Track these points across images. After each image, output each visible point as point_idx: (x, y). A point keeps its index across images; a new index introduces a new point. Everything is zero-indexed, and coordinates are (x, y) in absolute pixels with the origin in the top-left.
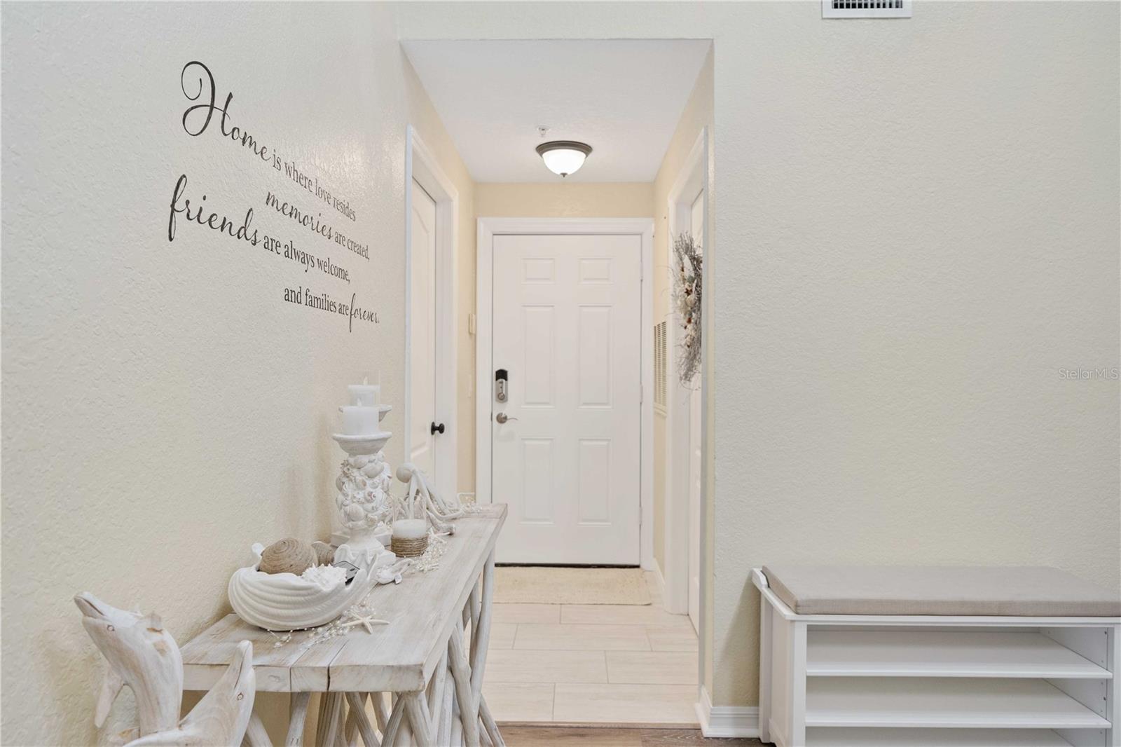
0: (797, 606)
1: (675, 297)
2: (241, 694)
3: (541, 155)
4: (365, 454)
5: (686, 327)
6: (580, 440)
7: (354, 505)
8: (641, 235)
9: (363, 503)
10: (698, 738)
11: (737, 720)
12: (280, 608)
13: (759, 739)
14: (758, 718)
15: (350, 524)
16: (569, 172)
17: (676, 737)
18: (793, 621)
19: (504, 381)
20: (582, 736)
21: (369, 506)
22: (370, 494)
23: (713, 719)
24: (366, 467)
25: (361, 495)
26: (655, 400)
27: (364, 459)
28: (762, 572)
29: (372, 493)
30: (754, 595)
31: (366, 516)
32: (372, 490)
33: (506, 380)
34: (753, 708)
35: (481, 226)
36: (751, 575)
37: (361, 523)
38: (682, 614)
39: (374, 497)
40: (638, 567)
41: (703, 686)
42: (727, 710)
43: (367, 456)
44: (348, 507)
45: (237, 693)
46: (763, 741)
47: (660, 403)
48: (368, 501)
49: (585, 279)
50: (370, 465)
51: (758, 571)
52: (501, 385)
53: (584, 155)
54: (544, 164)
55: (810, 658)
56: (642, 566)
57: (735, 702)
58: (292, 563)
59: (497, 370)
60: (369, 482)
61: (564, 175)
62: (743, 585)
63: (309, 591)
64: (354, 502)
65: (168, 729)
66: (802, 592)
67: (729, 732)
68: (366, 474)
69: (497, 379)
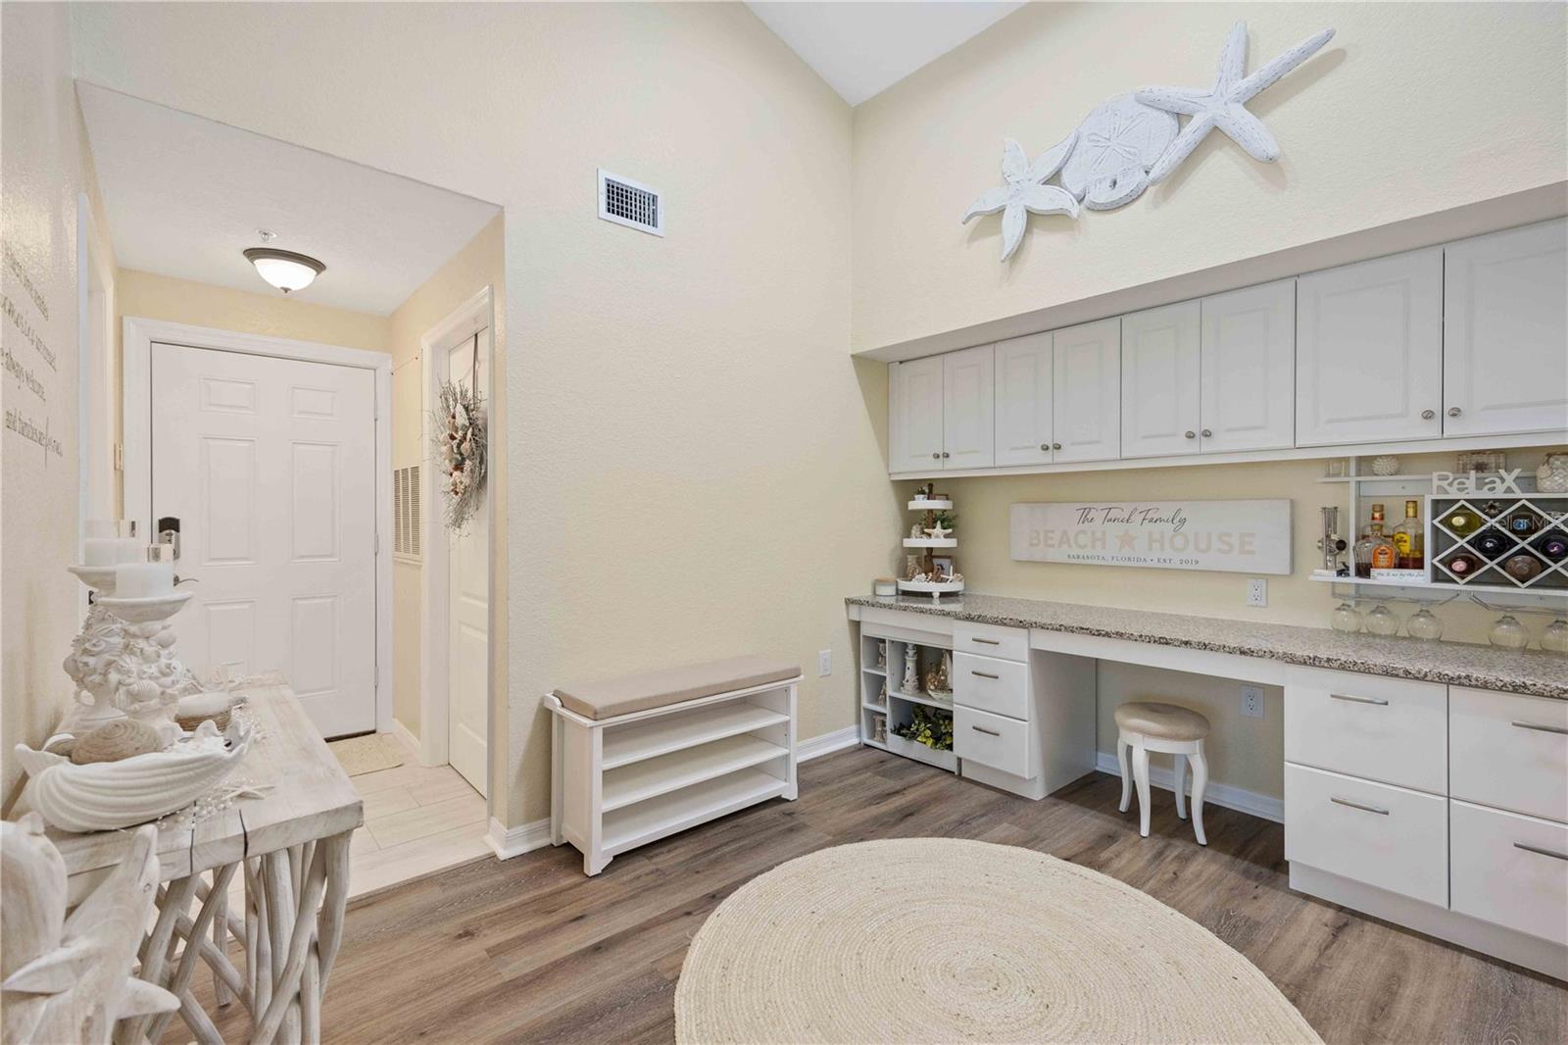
0: (596, 713)
1: (435, 441)
2: (148, 885)
3: (252, 263)
4: (158, 619)
5: (451, 475)
6: (294, 599)
7: (144, 681)
8: (375, 370)
9: (157, 678)
10: (495, 863)
11: (531, 835)
12: (145, 794)
13: (552, 845)
14: (550, 828)
15: (137, 706)
16: (294, 287)
17: (473, 870)
18: (591, 728)
19: (173, 532)
20: (369, 905)
21: (168, 680)
22: (168, 666)
23: (508, 842)
24: (159, 635)
25: (153, 670)
26: (397, 549)
27: (157, 625)
28: (554, 695)
29: (170, 664)
30: (546, 716)
31: (163, 693)
32: (169, 662)
33: (178, 530)
34: (546, 819)
35: (131, 328)
36: (543, 700)
37: (154, 703)
38: (442, 766)
39: (175, 668)
40: (374, 732)
41: (493, 818)
42: (521, 829)
43: (160, 622)
44: (135, 685)
45: (142, 884)
46: (555, 845)
47: (406, 550)
48: (164, 675)
49: (300, 412)
50: (164, 631)
51: (550, 695)
52: (168, 538)
53: (315, 273)
54: (256, 271)
55: (606, 755)
56: (378, 731)
57: (529, 819)
58: (137, 746)
59: (161, 518)
60: (164, 652)
61: (286, 290)
62: (535, 710)
63: (206, 762)
64: (142, 679)
65: (54, 950)
66: (598, 702)
67: (524, 848)
68: (159, 644)
69: (160, 531)
